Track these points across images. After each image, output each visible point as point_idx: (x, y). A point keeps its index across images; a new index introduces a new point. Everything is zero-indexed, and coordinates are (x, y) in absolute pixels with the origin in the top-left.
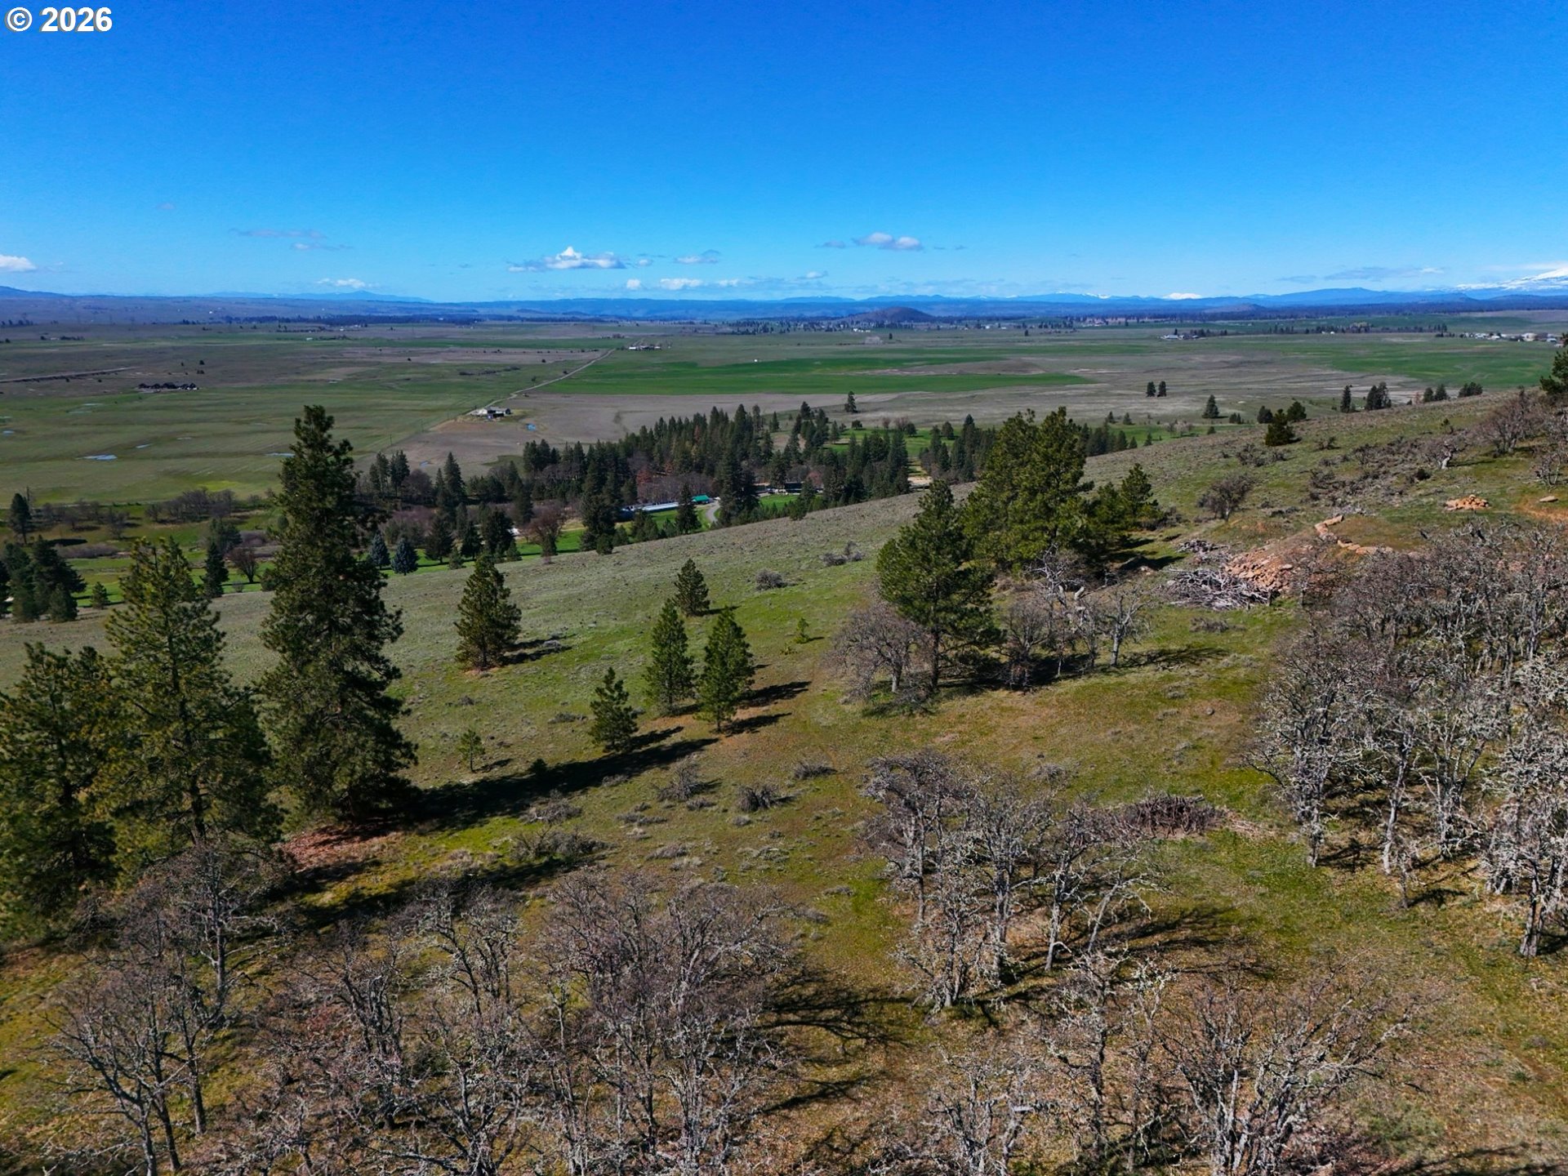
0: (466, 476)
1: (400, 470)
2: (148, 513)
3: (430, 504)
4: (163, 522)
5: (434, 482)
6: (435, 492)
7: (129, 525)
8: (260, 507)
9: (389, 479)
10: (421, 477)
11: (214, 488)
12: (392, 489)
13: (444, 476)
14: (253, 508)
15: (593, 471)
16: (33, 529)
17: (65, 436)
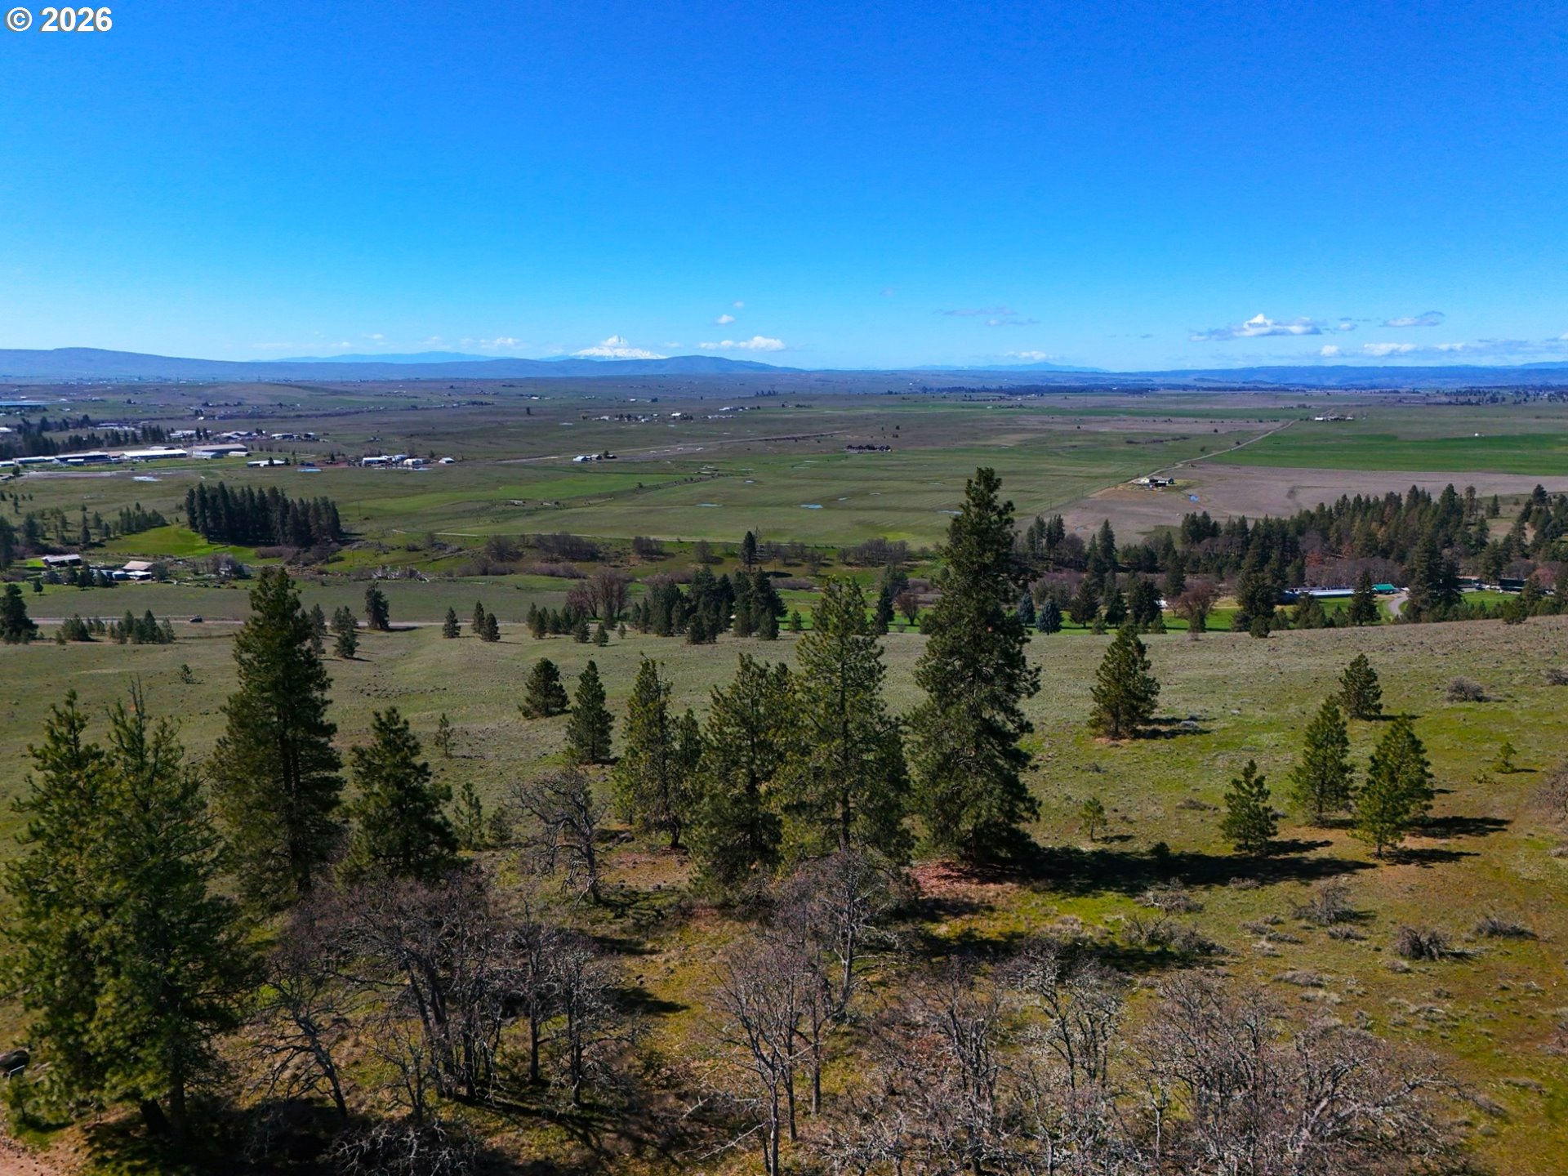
0: (1119, 543)
1: (1055, 534)
2: (839, 556)
3: (1081, 568)
4: (849, 564)
5: (1087, 547)
6: (1087, 557)
7: (824, 565)
8: (927, 558)
9: (1044, 541)
10: (1075, 542)
11: (892, 538)
12: (1046, 551)
13: (1098, 542)
14: (921, 559)
15: (1255, 548)
16: (757, 561)
17: (788, 487)
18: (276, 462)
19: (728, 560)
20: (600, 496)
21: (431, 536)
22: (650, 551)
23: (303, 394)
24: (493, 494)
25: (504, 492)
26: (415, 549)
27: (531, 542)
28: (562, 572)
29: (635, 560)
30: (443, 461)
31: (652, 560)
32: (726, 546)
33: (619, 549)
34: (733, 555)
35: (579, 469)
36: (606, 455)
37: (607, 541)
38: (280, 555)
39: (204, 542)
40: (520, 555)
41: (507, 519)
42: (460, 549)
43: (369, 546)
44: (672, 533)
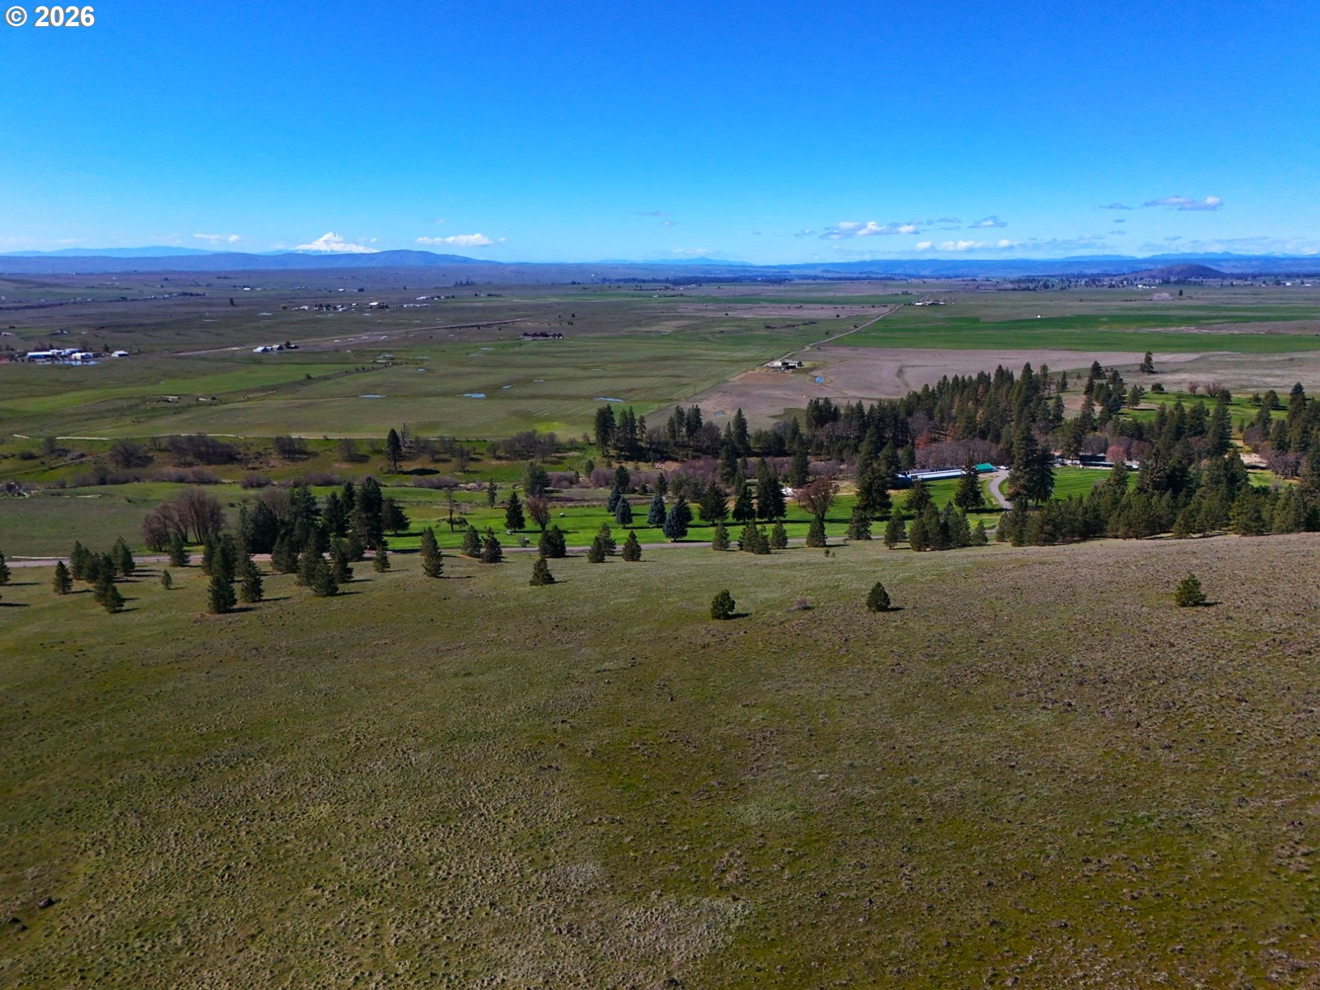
0: (751, 430)
1: (693, 422)
2: (489, 450)
3: (716, 455)
4: (499, 458)
5: (723, 433)
6: (723, 443)
7: (473, 459)
8: (576, 449)
9: (684, 430)
10: (712, 429)
11: (543, 429)
12: (686, 439)
13: (732, 429)
14: (570, 450)
15: (871, 436)
16: (403, 458)
17: (456, 375)
19: (375, 458)
20: (263, 389)
21: (51, 441)
22: (291, 451)
24: (149, 389)
25: (164, 387)
26: (30, 457)
27: (164, 444)
28: (191, 477)
29: (276, 461)
30: (116, 354)
31: (293, 460)
32: (372, 443)
33: (261, 450)
34: (380, 452)
35: (256, 360)
36: (288, 345)
37: (248, 441)
40: (150, 459)
41: (150, 418)
42: (83, 456)
44: (321, 430)
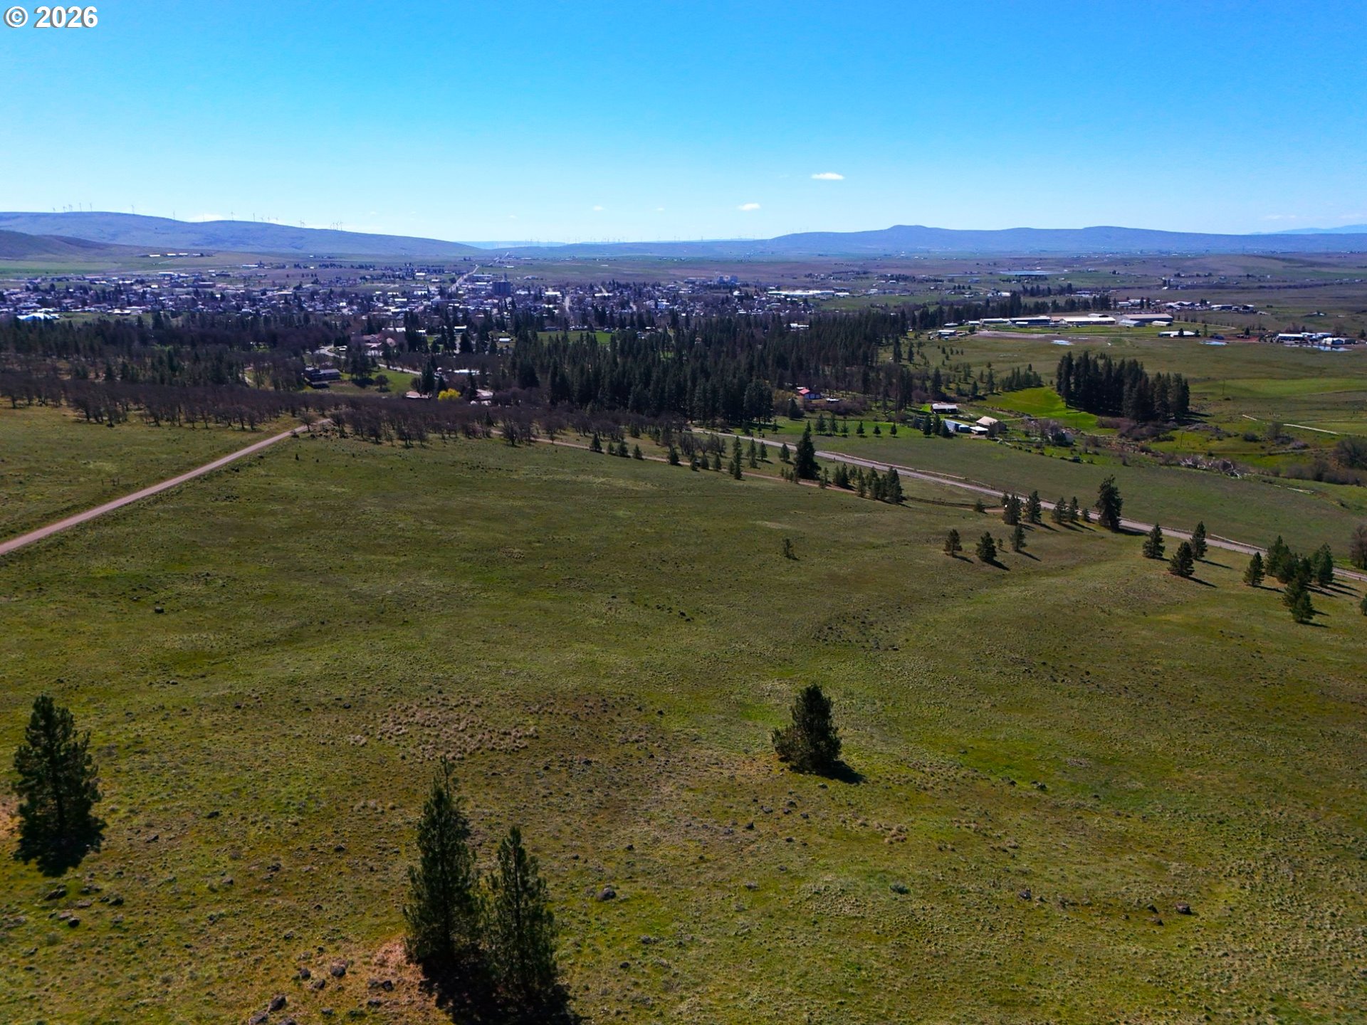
18: (1186, 333)
21: (1278, 426)
23: (1278, 266)
26: (1253, 439)
38: (1117, 426)
39: (1062, 405)
42: (1304, 447)
43: (1206, 429)
